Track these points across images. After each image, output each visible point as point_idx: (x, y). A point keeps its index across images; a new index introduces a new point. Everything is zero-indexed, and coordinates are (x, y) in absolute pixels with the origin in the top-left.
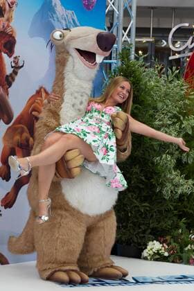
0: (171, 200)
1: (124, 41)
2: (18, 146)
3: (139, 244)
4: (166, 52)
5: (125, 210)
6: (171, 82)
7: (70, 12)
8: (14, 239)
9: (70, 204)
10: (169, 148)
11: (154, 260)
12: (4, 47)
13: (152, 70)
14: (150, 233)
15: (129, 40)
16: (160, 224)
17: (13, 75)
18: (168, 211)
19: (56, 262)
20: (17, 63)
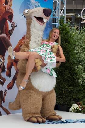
0: (82, 85)
1: (61, 15)
2: (14, 62)
3: (68, 105)
4: (80, 20)
5: (62, 90)
6: (82, 33)
7: (37, 2)
8: (11, 104)
9: (34, 87)
10: (81, 62)
11: (75, 112)
12: (8, 18)
13: (74, 28)
14: (73, 100)
15: (63, 14)
16: (78, 96)
17: (12, 30)
18: (81, 90)
19: (30, 113)
20: (14, 25)
